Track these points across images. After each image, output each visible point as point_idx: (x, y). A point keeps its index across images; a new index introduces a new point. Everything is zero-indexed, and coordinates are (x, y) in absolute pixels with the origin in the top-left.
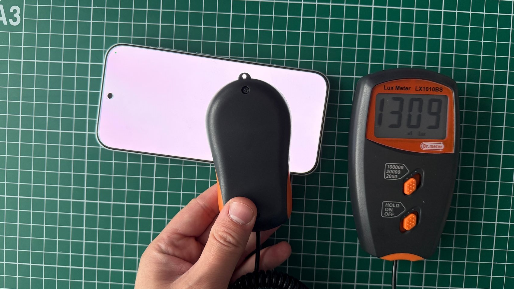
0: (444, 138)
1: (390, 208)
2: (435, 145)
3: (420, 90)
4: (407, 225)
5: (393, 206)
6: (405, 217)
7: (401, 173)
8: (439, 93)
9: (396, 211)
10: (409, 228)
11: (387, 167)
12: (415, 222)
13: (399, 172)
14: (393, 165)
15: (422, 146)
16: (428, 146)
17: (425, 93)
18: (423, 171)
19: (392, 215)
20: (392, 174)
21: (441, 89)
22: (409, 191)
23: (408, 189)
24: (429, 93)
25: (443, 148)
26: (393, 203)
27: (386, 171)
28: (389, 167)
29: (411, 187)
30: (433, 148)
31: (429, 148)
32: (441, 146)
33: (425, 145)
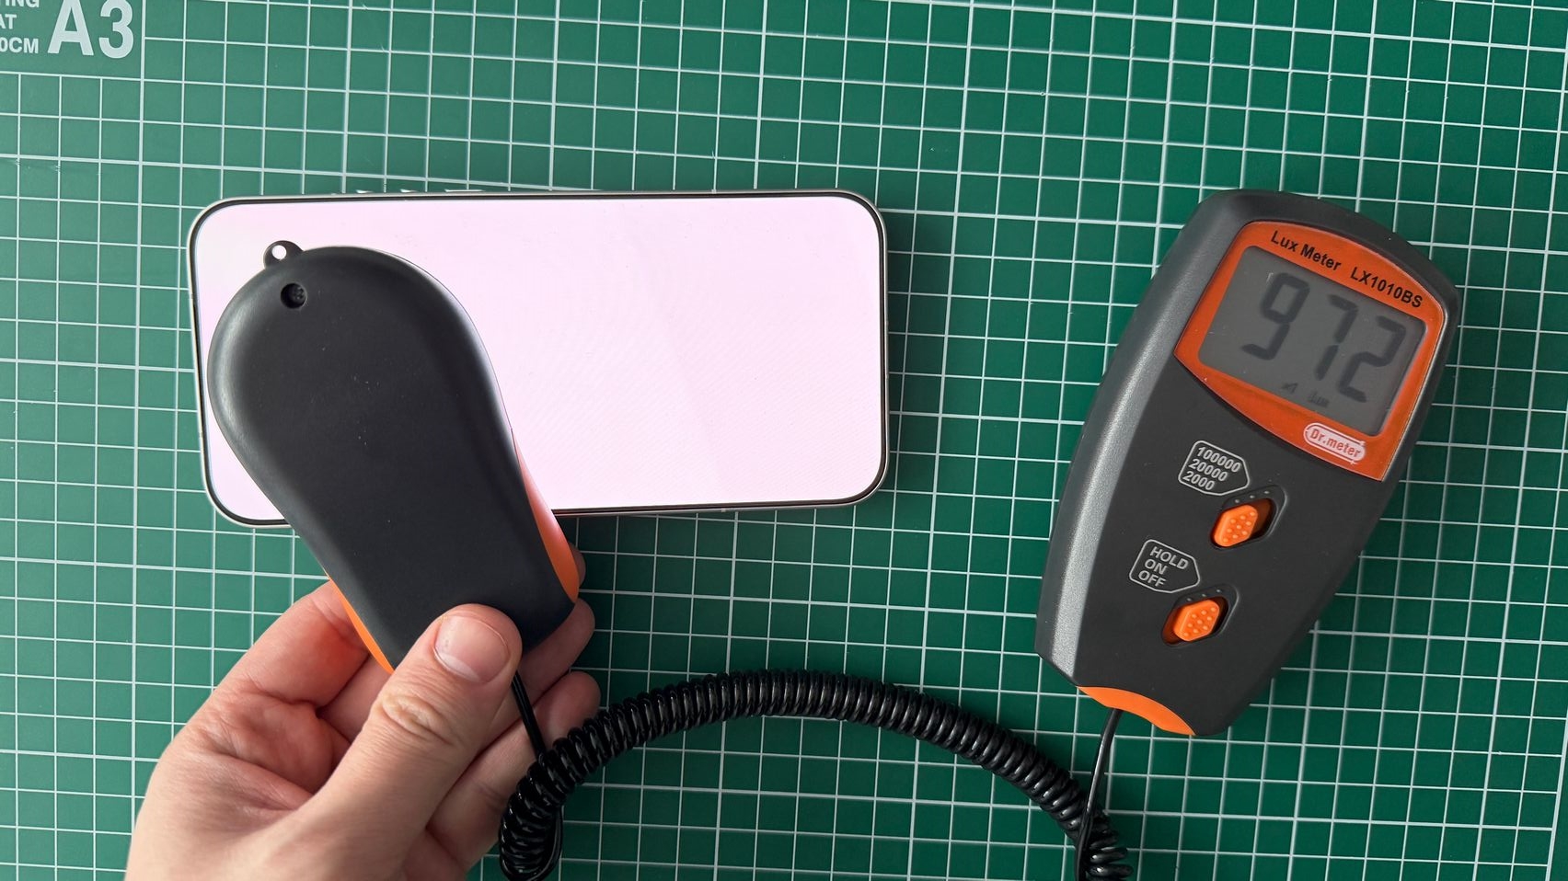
0: (1374, 433)
1: (1160, 565)
2: (1345, 442)
3: (1363, 281)
4: (1188, 627)
5: (1171, 559)
6: (1190, 604)
7: (1227, 480)
8: (1407, 308)
9: (1173, 576)
10: (1190, 634)
11: (1197, 451)
12: (1212, 625)
13: (1223, 476)
14: (1215, 451)
15: (1309, 431)
16: (1323, 439)
17: (1374, 294)
18: (1286, 497)
19: (1157, 585)
20: (1202, 474)
21: (1418, 299)
22: (1228, 537)
23: (1229, 531)
24: (1383, 297)
25: (1361, 456)
26: (1173, 553)
27: (1191, 462)
28: (1204, 453)
29: (1239, 527)
30: (1335, 449)
31: (1325, 445)
32: (1358, 452)
33: (1318, 433)
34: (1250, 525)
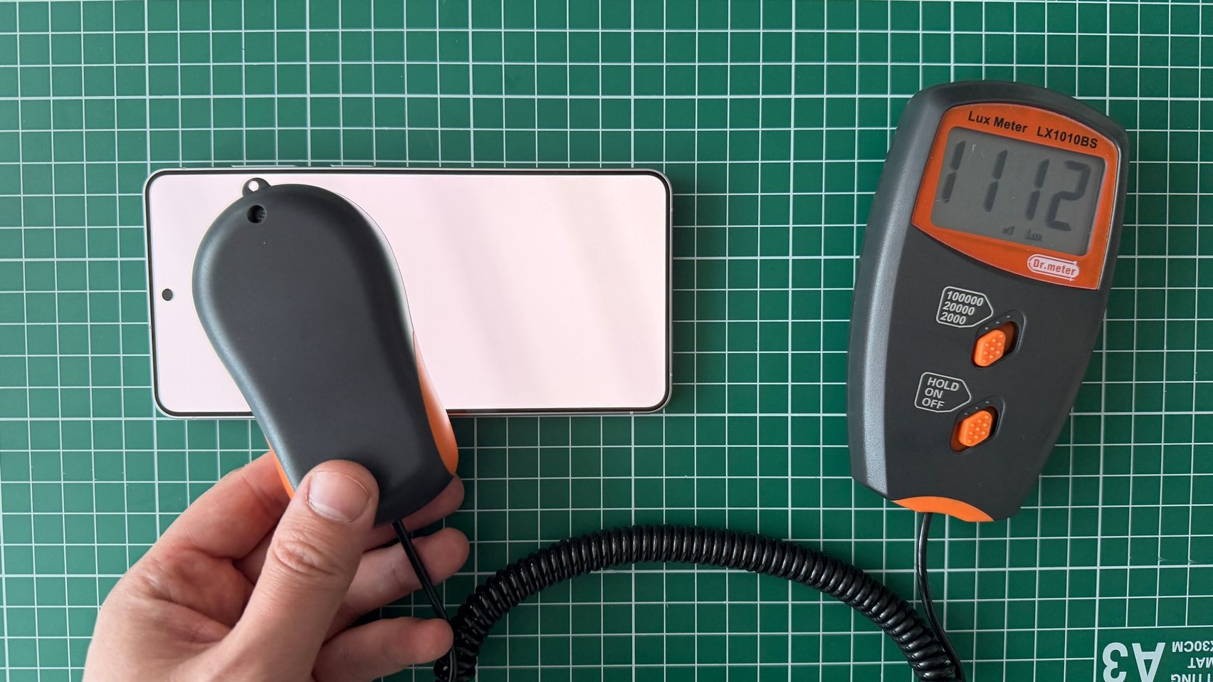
0: (1083, 252)
1: (937, 391)
2: (1061, 265)
3: (1048, 136)
4: (969, 435)
5: (945, 385)
6: (968, 417)
7: (976, 313)
8: (1088, 150)
9: (949, 398)
10: (973, 441)
11: (946, 295)
12: (988, 429)
13: (971, 311)
14: (961, 292)
15: (1031, 262)
16: (1044, 266)
17: (1057, 144)
18: (1024, 318)
19: (938, 407)
20: (955, 313)
21: (1094, 141)
22: (986, 357)
23: (986, 353)
24: (1067, 146)
25: (1076, 274)
26: (945, 380)
27: (944, 305)
28: (952, 295)
29: (992, 349)
30: (1055, 272)
31: (1046, 270)
32: (1073, 270)
33: (1038, 262)
34: (1001, 346)
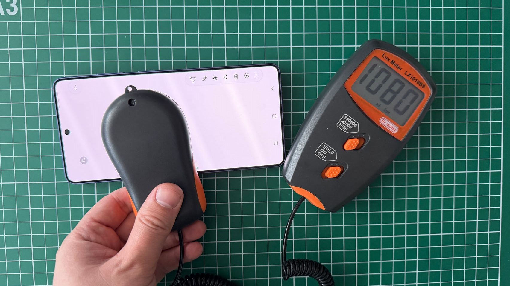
0: (402, 125)
1: (325, 151)
3: (408, 76)
6: (332, 166)
8: (420, 88)
9: (328, 156)
10: (330, 176)
12: (338, 174)
14: (350, 118)
15: (381, 120)
16: (385, 123)
19: (323, 157)
20: (344, 125)
21: (424, 86)
22: (349, 147)
24: (413, 82)
25: (396, 132)
26: (330, 148)
27: (342, 120)
28: (346, 118)
29: (352, 144)
30: (389, 127)
31: (385, 125)
32: (396, 130)
33: (384, 121)
34: (356, 145)
